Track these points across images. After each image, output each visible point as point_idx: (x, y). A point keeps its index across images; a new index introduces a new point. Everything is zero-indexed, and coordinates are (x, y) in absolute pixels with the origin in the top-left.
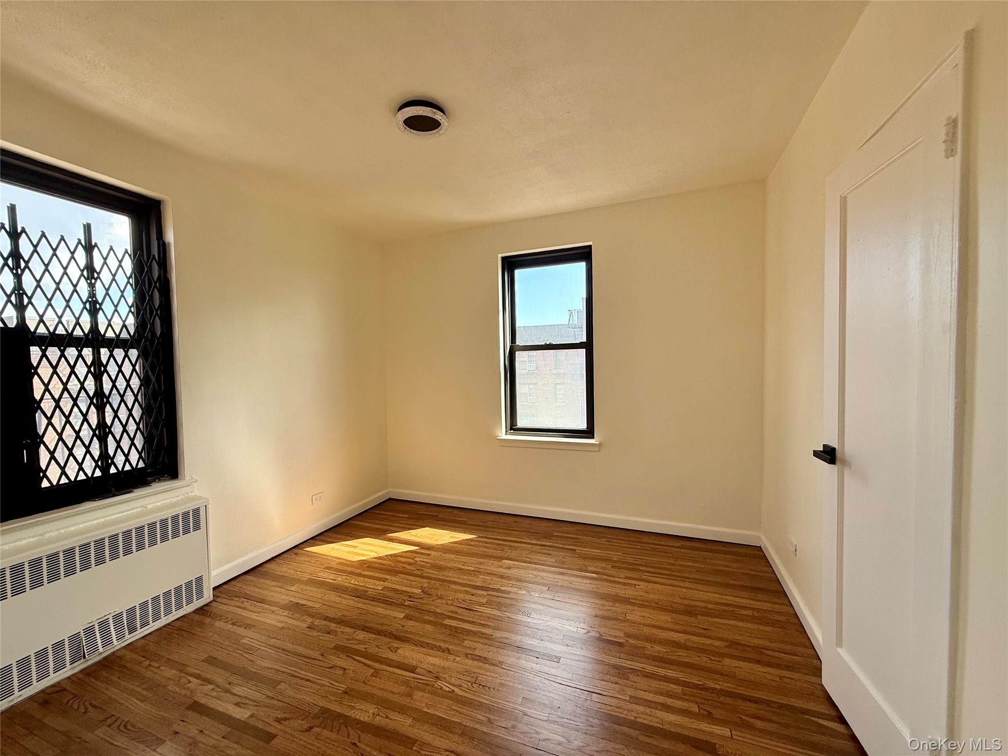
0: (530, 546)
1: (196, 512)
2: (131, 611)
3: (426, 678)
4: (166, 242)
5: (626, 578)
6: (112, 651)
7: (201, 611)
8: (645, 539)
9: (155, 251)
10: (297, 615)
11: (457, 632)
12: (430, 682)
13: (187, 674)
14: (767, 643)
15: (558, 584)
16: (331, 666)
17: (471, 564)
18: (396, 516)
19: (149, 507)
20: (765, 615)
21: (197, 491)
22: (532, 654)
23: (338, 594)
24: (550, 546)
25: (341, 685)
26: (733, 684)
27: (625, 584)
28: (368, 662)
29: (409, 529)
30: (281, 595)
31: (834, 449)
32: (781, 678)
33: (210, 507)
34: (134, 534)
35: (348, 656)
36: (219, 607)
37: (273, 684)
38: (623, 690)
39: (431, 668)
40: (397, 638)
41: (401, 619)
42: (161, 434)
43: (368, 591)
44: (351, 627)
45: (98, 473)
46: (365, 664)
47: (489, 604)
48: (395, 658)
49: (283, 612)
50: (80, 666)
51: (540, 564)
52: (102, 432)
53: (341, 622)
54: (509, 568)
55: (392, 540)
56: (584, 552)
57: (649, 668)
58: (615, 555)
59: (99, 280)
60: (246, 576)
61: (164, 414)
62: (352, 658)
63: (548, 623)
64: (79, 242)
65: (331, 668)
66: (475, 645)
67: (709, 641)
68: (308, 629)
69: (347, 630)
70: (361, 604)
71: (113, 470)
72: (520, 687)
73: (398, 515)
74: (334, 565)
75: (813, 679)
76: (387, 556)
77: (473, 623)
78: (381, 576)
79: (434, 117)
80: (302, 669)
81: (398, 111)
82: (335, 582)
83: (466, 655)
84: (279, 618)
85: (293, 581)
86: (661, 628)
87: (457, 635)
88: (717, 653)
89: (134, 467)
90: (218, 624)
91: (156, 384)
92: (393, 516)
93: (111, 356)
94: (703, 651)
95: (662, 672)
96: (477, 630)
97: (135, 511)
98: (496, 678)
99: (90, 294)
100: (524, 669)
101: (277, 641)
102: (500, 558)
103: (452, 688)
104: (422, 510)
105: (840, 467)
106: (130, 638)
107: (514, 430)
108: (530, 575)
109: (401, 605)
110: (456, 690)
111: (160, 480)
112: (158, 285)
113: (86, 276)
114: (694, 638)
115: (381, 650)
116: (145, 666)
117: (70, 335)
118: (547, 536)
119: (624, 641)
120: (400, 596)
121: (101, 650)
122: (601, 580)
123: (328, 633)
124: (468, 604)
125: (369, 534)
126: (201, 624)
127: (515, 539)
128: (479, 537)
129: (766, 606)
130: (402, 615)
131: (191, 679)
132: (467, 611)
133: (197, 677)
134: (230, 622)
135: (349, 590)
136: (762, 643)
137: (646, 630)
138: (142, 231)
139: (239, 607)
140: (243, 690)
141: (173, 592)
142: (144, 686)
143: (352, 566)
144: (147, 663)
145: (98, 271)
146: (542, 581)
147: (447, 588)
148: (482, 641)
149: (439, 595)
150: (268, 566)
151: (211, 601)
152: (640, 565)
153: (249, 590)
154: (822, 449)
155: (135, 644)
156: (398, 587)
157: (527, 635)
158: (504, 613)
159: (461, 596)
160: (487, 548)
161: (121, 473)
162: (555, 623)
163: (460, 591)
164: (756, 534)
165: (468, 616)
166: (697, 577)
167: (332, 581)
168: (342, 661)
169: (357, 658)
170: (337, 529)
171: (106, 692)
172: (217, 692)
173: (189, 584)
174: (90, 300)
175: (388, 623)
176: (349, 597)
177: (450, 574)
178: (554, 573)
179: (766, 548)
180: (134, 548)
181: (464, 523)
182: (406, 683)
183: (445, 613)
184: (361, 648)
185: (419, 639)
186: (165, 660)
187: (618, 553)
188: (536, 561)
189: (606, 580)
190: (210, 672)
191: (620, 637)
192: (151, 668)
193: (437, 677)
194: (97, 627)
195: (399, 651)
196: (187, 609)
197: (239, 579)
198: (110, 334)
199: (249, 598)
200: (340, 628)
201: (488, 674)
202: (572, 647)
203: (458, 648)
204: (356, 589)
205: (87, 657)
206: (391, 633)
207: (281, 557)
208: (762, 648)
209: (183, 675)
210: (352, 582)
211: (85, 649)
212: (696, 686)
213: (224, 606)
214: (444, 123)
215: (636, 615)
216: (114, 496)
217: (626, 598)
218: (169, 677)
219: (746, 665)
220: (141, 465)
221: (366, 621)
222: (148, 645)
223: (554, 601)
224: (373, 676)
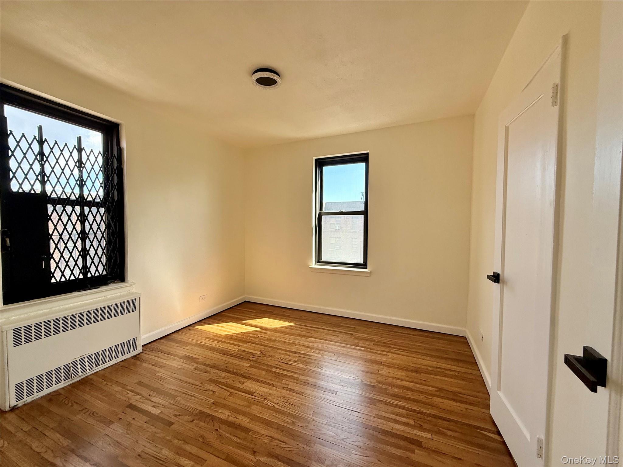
0: (326, 331)
1: (134, 301)
2: (97, 354)
3: (259, 399)
4: (122, 147)
5: (382, 351)
6: (86, 375)
7: (135, 357)
8: (396, 330)
9: (115, 153)
10: (188, 362)
11: (278, 375)
12: (261, 401)
13: (126, 389)
14: (461, 391)
15: (341, 352)
16: (206, 389)
17: (290, 339)
18: (249, 311)
19: (108, 297)
20: (462, 375)
21: (134, 289)
22: (321, 389)
23: (213, 352)
24: (338, 332)
25: (211, 400)
26: (436, 411)
27: (380, 354)
28: (227, 388)
29: (256, 319)
30: (181, 351)
31: (499, 274)
32: (466, 409)
33: (142, 299)
34: (99, 311)
35: (216, 385)
36: (145, 356)
37: (174, 397)
38: (372, 411)
39: (263, 394)
40: (244, 377)
41: (248, 367)
42: (116, 256)
43: (229, 351)
44: (219, 370)
45: (81, 276)
46: (225, 390)
47: (299, 361)
48: (242, 387)
49: (181, 360)
50: (69, 382)
51: (331, 341)
52: (84, 253)
53: (213, 367)
54: (312, 342)
55: (245, 324)
56: (358, 336)
57: (389, 400)
58: (376, 338)
59: (84, 168)
60: (161, 340)
61: (118, 245)
62: (218, 386)
63: (332, 373)
64: (75, 147)
65: (206, 391)
66: (288, 383)
67: (426, 388)
68: (194, 370)
69: (217, 371)
70: (225, 358)
71: (89, 275)
72: (312, 406)
73: (250, 310)
74: (211, 336)
75: (485, 411)
76: (241, 333)
77: (289, 371)
78: (237, 343)
79: (273, 78)
80: (190, 391)
81: (253, 74)
82: (211, 345)
83: (283, 388)
84: (178, 363)
85: (186, 344)
86: (399, 379)
87: (279, 377)
88: (431, 394)
89: (101, 274)
90: (144, 365)
91: (114, 228)
92: (246, 311)
93: (90, 211)
94: (421, 392)
95: (396, 402)
96: (290, 375)
97: (100, 298)
98: (299, 400)
99: (79, 176)
100: (316, 397)
101: (177, 375)
102: (308, 337)
103: (274, 404)
104: (264, 308)
105: (501, 284)
106: (96, 369)
107: (320, 262)
108: (324, 347)
109: (248, 360)
110: (276, 406)
111: (114, 282)
112: (116, 171)
113: (78, 166)
114: (418, 386)
115: (235, 383)
116: (104, 384)
117: (68, 198)
118: (337, 326)
119: (376, 385)
120: (248, 355)
121: (80, 374)
122: (367, 351)
123: (206, 372)
124: (286, 361)
125: (232, 320)
126: (134, 364)
127: (318, 327)
128: (297, 325)
129: (463, 370)
130: (248, 365)
131: (129, 392)
132: (286, 365)
133: (133, 391)
134: (151, 364)
135: (219, 350)
136: (458, 390)
137: (390, 380)
138: (109, 141)
139: (156, 356)
140: (157, 399)
141: (120, 345)
142: (103, 394)
143: (222, 338)
144: (105, 383)
145: (84, 163)
146: (331, 350)
147: (275, 352)
148: (293, 381)
149: (270, 355)
150: (174, 335)
151: (141, 353)
152: (391, 344)
153: (162, 347)
154: (492, 274)
155: (99, 372)
156: (247, 350)
157: (319, 379)
158: (307, 367)
159: (283, 356)
160: (300, 331)
161: (93, 277)
162: (336, 373)
163: (283, 354)
164: (464, 329)
165: (286, 367)
166: (425, 352)
167: (209, 345)
168: (213, 388)
169: (221, 386)
170: (213, 317)
171: (84, 396)
172: (143, 399)
173: (129, 342)
174: (80, 179)
175: (240, 369)
176: (218, 354)
177: (277, 344)
178: (339, 346)
179: (468, 337)
180: (99, 319)
181: (288, 316)
182: (248, 401)
183: (273, 365)
184: (224, 381)
185: (257, 378)
186: (115, 381)
187: (378, 337)
188: (329, 339)
189: (369, 352)
190: (139, 389)
191: (373, 383)
192: (107, 386)
193: (265, 398)
194: (78, 361)
195: (245, 384)
196: (127, 356)
197: (157, 342)
198: (90, 199)
199: (162, 352)
200: (212, 370)
201: (294, 398)
202: (345, 386)
203: (279, 384)
204: (223, 350)
205: (73, 377)
206: (241, 374)
207: (181, 331)
208: (457, 393)
209: (124, 390)
210: (221, 346)
211: (72, 373)
212: (415, 411)
213: (148, 355)
214: (279, 82)
215: (385, 371)
216: (89, 289)
217: (380, 362)
218: (117, 390)
219: (446, 401)
220: (105, 273)
221: (227, 367)
222: (106, 373)
223: (337, 362)
224: (229, 396)
